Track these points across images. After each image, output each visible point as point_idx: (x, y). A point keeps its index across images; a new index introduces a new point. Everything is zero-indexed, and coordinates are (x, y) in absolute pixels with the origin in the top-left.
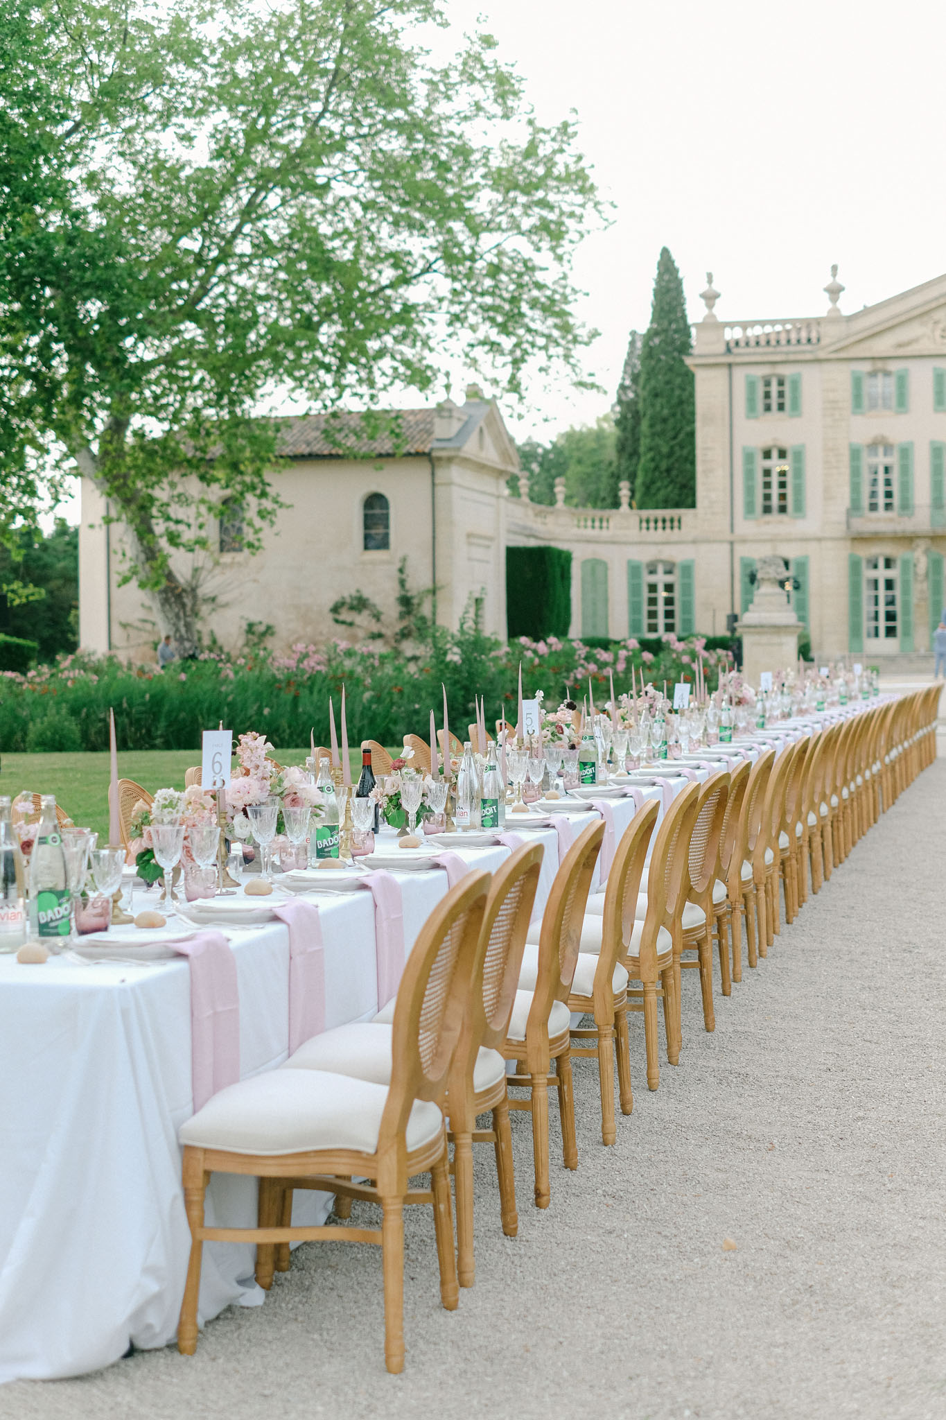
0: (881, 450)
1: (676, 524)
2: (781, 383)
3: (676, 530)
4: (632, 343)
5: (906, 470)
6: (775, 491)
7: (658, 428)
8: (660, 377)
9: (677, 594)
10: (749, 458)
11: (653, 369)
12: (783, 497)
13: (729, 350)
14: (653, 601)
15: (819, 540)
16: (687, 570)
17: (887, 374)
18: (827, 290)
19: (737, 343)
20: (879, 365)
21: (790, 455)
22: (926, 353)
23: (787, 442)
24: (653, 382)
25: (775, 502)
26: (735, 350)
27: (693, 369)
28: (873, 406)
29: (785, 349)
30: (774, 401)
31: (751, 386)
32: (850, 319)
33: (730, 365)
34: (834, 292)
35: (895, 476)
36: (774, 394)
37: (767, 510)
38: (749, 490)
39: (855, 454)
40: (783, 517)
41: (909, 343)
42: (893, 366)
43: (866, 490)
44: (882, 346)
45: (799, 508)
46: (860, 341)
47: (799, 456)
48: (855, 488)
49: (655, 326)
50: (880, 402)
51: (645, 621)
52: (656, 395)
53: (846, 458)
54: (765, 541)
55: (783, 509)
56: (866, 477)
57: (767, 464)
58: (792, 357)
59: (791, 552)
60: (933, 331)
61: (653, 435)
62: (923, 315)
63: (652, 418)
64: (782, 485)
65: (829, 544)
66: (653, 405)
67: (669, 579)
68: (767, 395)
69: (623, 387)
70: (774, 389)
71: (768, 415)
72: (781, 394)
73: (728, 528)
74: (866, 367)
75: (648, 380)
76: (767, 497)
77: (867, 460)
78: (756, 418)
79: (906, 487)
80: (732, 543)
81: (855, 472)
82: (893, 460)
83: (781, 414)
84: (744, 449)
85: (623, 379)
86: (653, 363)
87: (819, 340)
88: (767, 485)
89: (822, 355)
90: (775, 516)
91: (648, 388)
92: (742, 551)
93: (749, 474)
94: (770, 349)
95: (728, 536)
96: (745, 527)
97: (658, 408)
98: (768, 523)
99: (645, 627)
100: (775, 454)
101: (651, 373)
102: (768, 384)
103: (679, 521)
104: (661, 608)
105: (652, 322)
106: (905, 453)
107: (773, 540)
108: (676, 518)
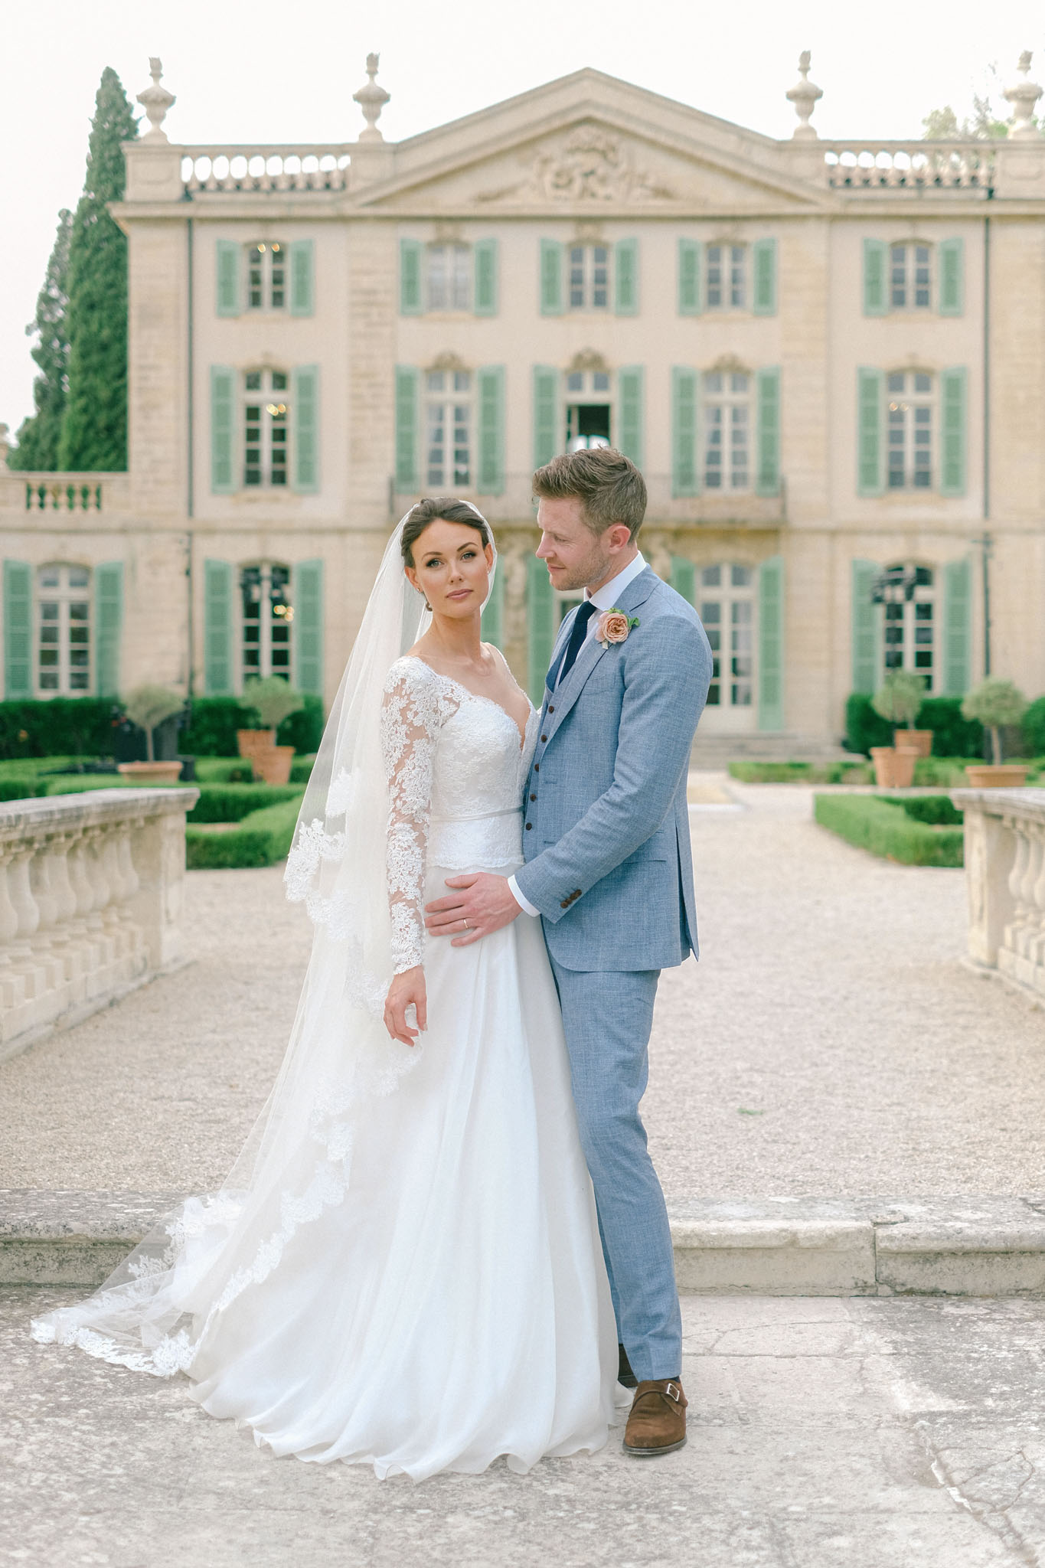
0: (449, 380)
1: (92, 499)
2: (278, 256)
3: (92, 510)
4: (62, 230)
5: (491, 414)
6: (266, 446)
7: (95, 359)
8: (98, 276)
9: (93, 623)
10: (221, 385)
11: (88, 263)
12: (279, 457)
13: (187, 195)
14: (49, 635)
15: (342, 532)
16: (110, 581)
17: (461, 246)
18: (358, 98)
19: (203, 186)
20: (448, 230)
21: (292, 384)
22: (526, 211)
23: (290, 360)
24: (87, 285)
25: (266, 464)
26: (198, 196)
27: (124, 226)
28: (436, 303)
29: (286, 197)
30: (267, 290)
31: (226, 260)
32: (399, 149)
33: (190, 222)
34: (373, 101)
35: (474, 424)
36: (267, 276)
37: (253, 478)
38: (221, 444)
39: (405, 384)
40: (279, 491)
41: (499, 195)
42: (472, 234)
43: (423, 446)
44: (454, 198)
45: (307, 475)
46: (415, 188)
47: (307, 385)
48: (405, 444)
49: (92, 195)
50: (449, 295)
51: (35, 669)
52: (92, 307)
53: (389, 394)
54: (247, 532)
55: (280, 478)
56: (424, 427)
57: (253, 398)
58: (297, 212)
59: (290, 552)
60: (540, 175)
61: (86, 371)
62: (525, 146)
63: (84, 343)
64: (280, 435)
65: (359, 540)
66: (86, 322)
67: (79, 595)
68: (256, 279)
69: (46, 300)
70: (267, 269)
71: (256, 313)
72: (278, 279)
73: (182, 508)
74: (425, 234)
75: (79, 281)
76: (253, 456)
77: (423, 395)
78: (235, 317)
79: (491, 444)
80: (190, 534)
81: (405, 415)
82: (471, 397)
83: (276, 313)
84: (213, 369)
85: (48, 286)
86: (87, 253)
87: (344, 185)
88: (253, 435)
89: (349, 209)
90: (266, 490)
91: (79, 293)
92: (207, 549)
93: (221, 415)
94: (261, 197)
95: (183, 522)
96: (213, 507)
97: (94, 327)
98: (252, 501)
99: (34, 679)
100: (267, 380)
101: (84, 272)
102: (256, 258)
103: (98, 493)
104: (64, 646)
105: (87, 188)
106: (491, 384)
107: (262, 531)
108: (93, 489)
